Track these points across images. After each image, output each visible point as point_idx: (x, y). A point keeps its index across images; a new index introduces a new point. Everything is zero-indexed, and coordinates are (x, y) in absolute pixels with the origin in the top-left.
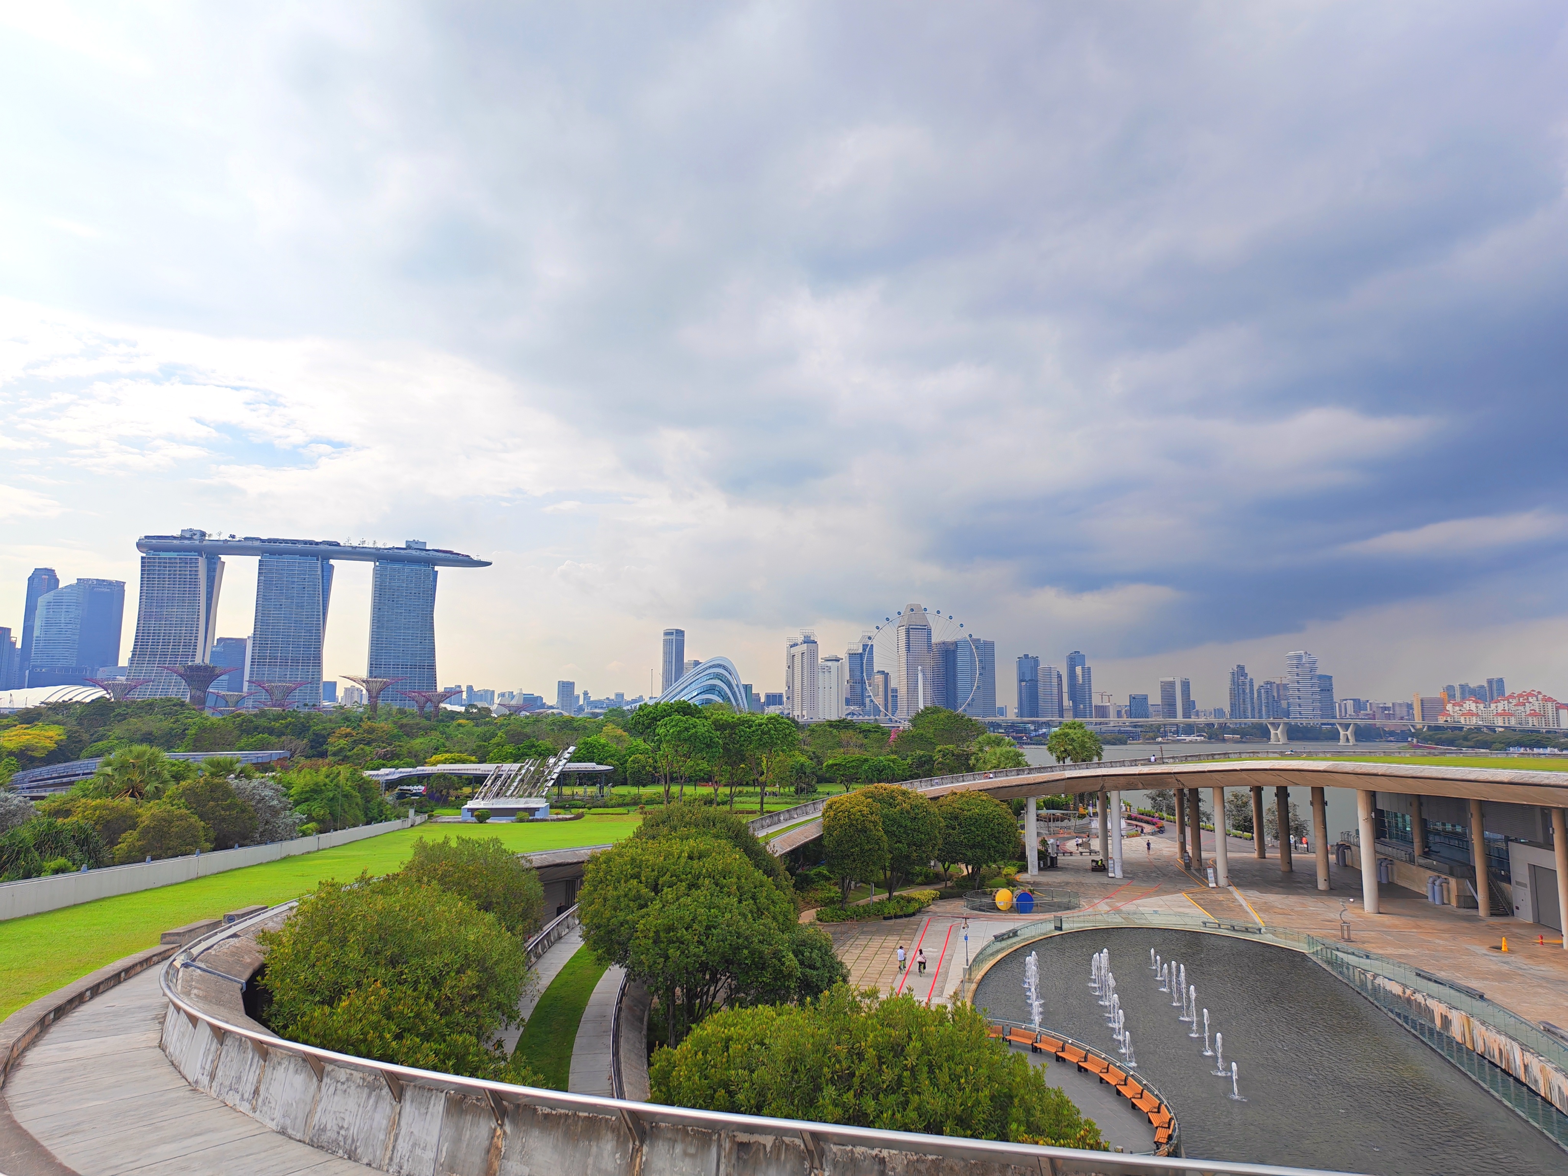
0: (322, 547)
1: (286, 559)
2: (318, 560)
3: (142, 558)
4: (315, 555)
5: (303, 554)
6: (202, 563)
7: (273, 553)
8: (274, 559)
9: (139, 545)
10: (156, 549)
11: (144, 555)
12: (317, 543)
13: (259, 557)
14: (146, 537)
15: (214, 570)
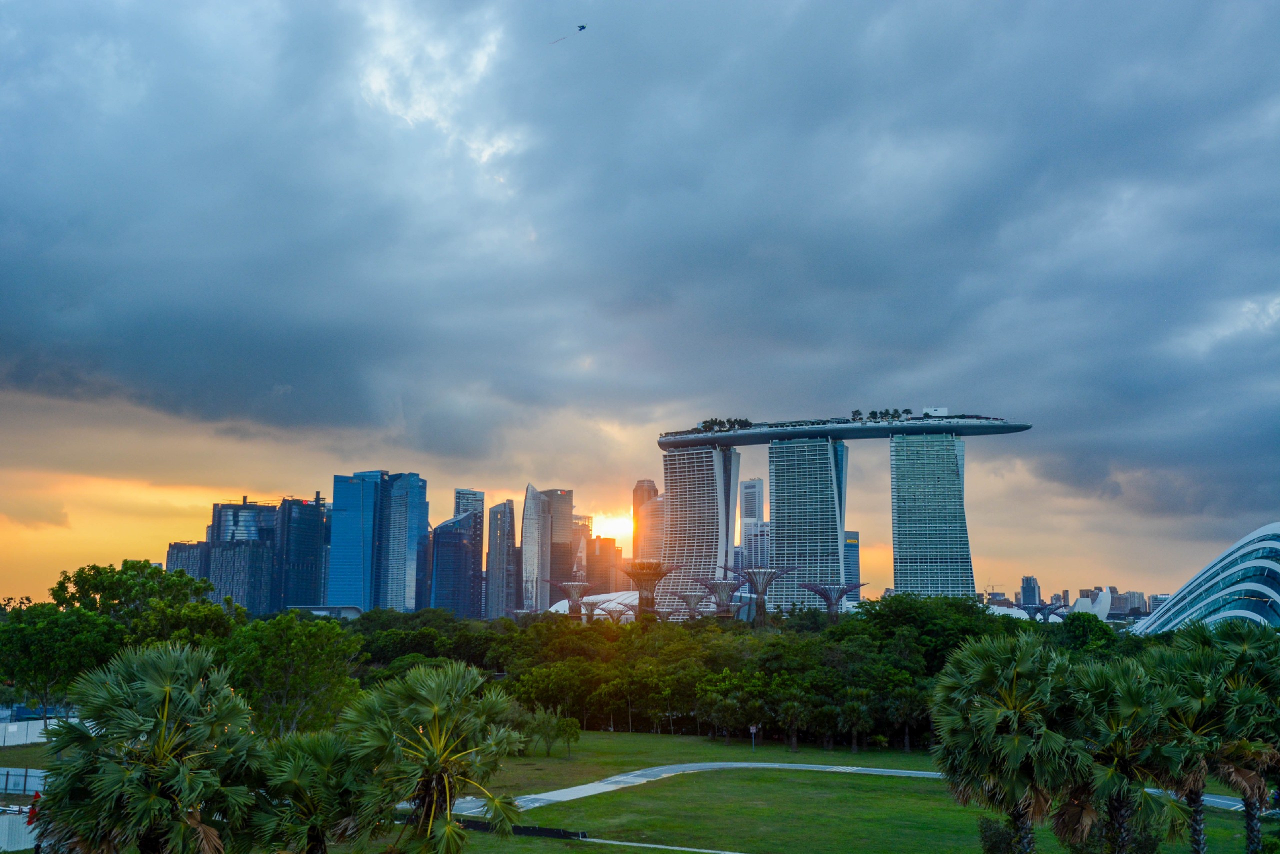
0: (829, 426)
1: (795, 444)
2: (828, 441)
3: (665, 456)
4: (823, 435)
5: (812, 435)
6: (717, 456)
7: (783, 437)
8: (786, 444)
9: (662, 445)
10: (677, 445)
11: (665, 453)
12: (824, 423)
13: (770, 445)
14: (667, 434)
15: (730, 462)
